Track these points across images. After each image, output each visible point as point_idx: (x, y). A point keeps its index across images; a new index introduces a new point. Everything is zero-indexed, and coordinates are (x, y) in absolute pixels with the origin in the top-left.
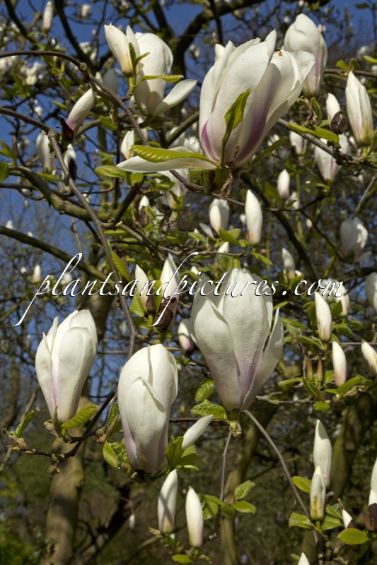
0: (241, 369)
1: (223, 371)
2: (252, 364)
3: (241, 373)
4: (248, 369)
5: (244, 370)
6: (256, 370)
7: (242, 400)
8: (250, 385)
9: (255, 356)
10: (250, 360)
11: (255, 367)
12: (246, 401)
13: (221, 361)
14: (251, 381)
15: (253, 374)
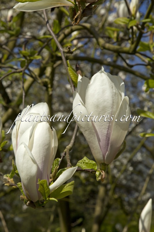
0: (100, 137)
1: (89, 139)
2: (107, 134)
3: (101, 140)
4: (105, 137)
5: (102, 138)
6: (111, 138)
7: (104, 157)
8: (108, 148)
9: (108, 129)
10: (105, 132)
11: (110, 136)
12: (107, 158)
13: (87, 132)
14: (108, 145)
15: (109, 140)
